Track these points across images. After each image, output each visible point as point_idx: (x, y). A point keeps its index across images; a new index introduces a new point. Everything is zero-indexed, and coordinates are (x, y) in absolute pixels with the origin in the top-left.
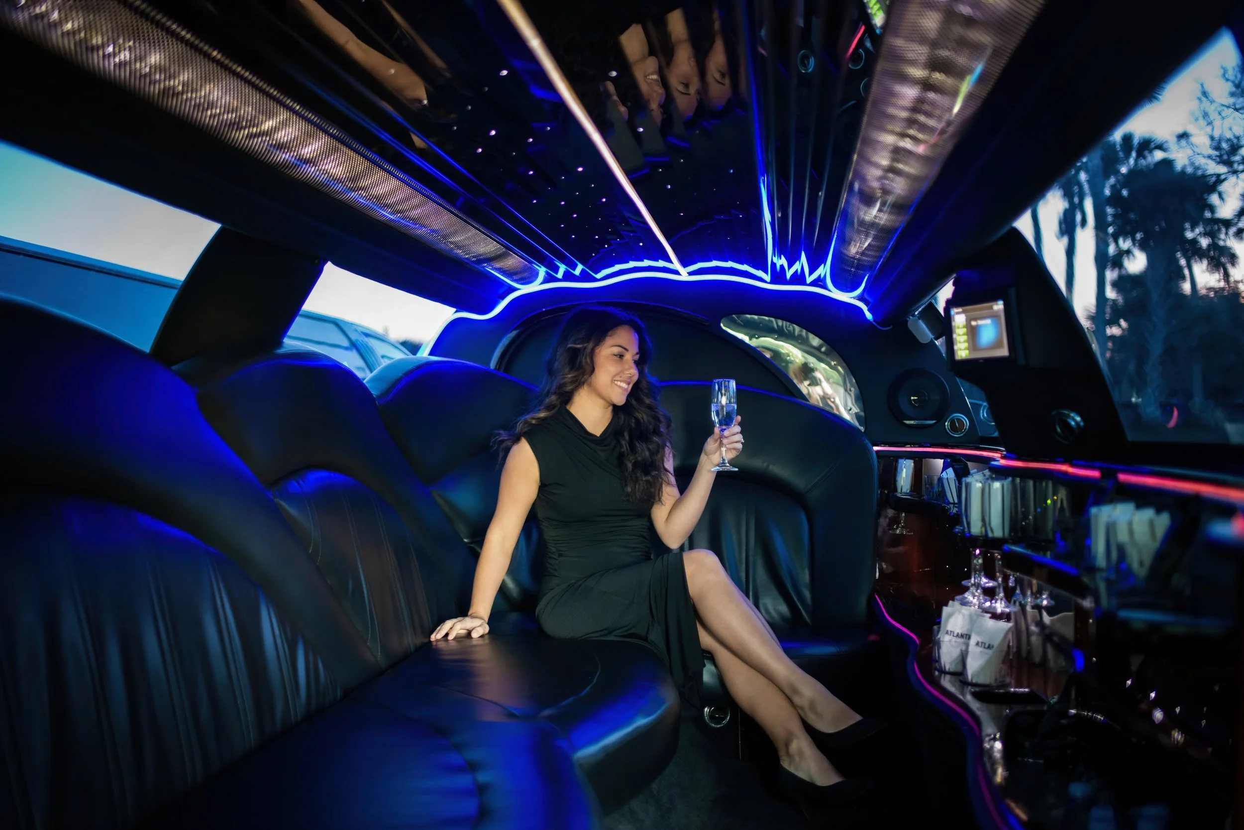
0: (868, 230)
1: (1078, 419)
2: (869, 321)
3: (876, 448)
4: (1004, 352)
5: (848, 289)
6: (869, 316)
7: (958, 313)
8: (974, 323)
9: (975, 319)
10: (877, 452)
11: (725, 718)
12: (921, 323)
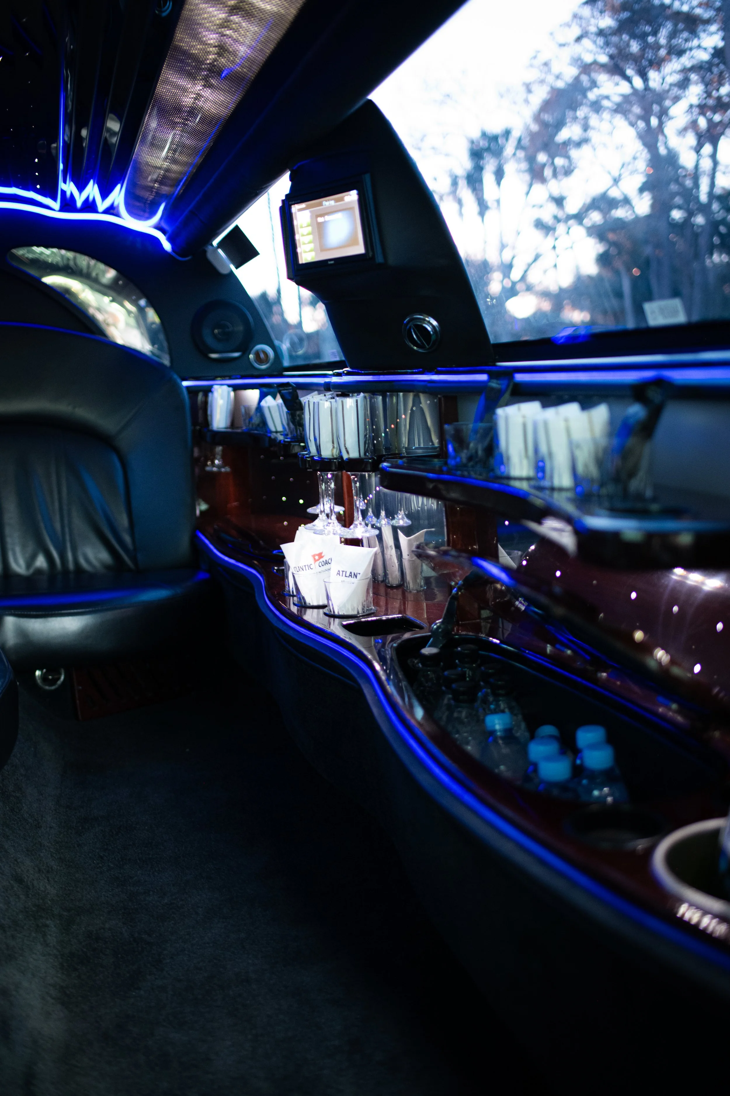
0: (187, 120)
1: (435, 323)
2: (166, 252)
3: (185, 383)
4: (360, 249)
5: (147, 215)
6: (167, 246)
7: (300, 210)
8: (320, 220)
9: (322, 215)
10: (188, 387)
11: (59, 678)
12: (220, 251)
